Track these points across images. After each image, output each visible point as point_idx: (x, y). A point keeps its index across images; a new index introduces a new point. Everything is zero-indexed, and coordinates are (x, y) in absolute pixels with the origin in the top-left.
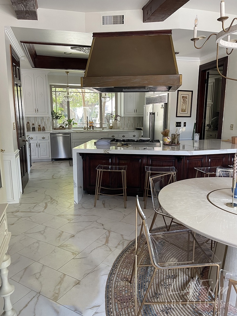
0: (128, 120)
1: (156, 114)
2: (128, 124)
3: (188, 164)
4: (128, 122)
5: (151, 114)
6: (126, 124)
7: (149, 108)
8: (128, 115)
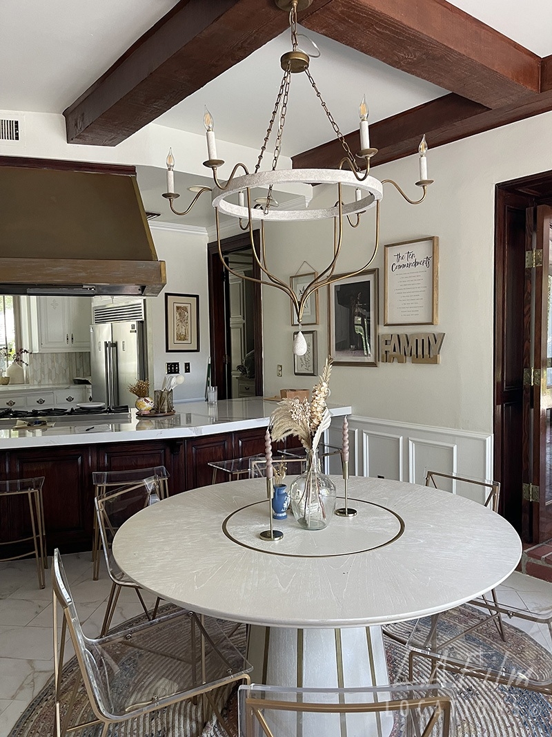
0: (53, 362)
1: (120, 346)
2: (53, 371)
3: (194, 456)
4: (53, 367)
5: (109, 345)
6: (46, 372)
7: (104, 333)
8: (51, 348)
